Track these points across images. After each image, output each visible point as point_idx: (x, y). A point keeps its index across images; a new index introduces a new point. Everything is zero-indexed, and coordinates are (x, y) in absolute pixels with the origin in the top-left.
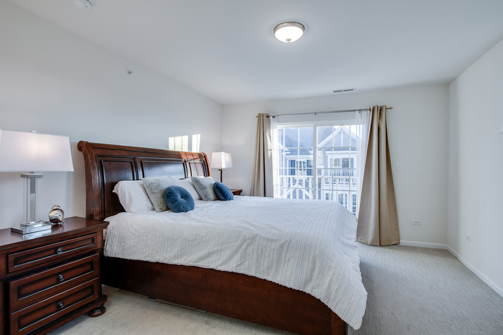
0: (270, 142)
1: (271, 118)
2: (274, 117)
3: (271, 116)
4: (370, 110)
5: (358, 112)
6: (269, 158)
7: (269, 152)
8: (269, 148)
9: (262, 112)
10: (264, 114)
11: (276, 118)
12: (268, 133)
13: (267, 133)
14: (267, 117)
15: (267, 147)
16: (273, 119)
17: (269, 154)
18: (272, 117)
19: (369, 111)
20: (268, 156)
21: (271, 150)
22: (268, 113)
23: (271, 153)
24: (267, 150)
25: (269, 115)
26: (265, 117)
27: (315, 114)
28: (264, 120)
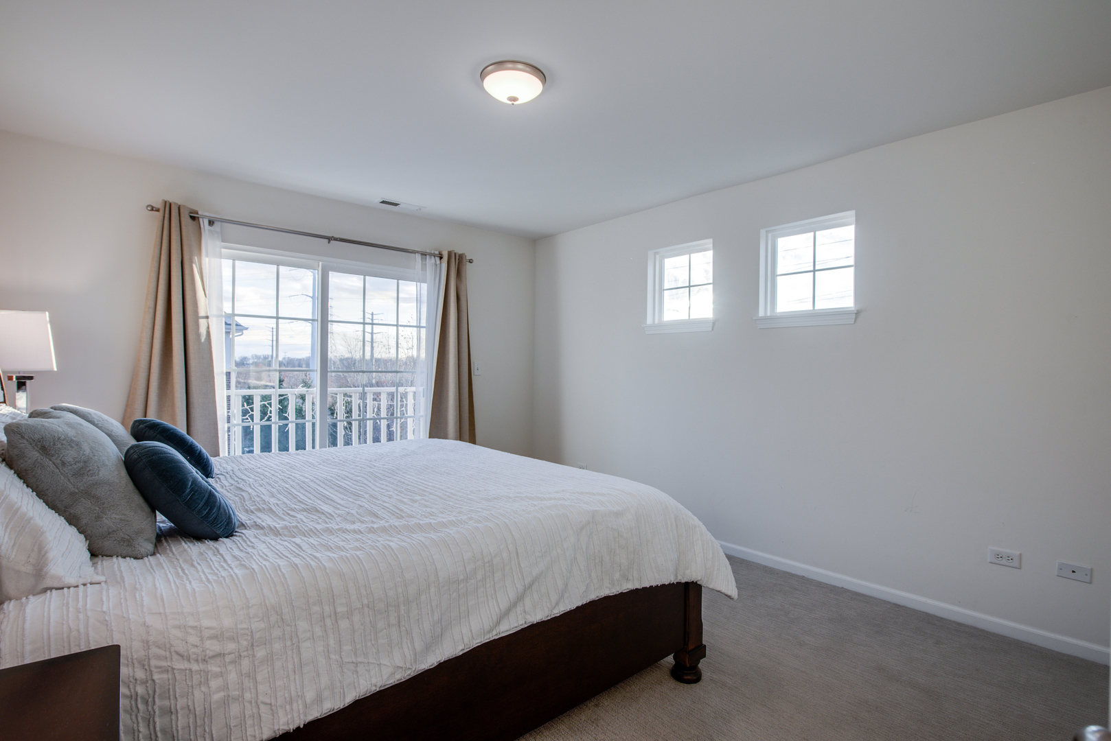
0: (203, 292)
1: (204, 223)
2: (211, 223)
3: (204, 217)
4: (441, 258)
5: (418, 257)
6: (202, 340)
7: (203, 322)
8: (202, 313)
9: (173, 198)
10: (175, 203)
11: (217, 226)
12: (197, 267)
13: (194, 266)
14: (193, 218)
15: (197, 308)
16: (211, 228)
17: (203, 331)
18: (206, 222)
19: (438, 259)
20: (198, 335)
21: (207, 317)
22: (195, 208)
23: (208, 328)
24: (197, 317)
25: (198, 214)
26: (186, 219)
27: (327, 240)
28: (183, 227)
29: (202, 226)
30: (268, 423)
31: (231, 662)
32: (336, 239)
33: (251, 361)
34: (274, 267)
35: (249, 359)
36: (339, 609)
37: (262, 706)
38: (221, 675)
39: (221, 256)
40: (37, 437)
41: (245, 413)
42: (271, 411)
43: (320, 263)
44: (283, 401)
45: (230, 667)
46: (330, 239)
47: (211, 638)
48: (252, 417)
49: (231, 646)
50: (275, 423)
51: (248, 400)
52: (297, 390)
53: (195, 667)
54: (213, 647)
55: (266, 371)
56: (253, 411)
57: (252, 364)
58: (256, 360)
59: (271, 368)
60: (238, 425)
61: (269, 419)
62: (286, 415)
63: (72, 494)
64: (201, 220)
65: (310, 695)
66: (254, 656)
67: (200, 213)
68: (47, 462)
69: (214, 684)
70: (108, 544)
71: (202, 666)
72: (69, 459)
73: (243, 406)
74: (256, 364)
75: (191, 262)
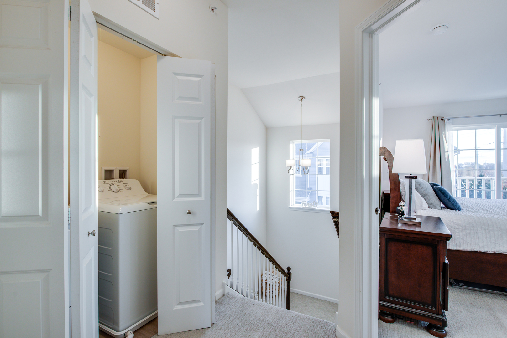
0: (447, 144)
1: (446, 121)
2: (449, 120)
3: (446, 118)
6: (447, 160)
7: (446, 154)
8: (446, 151)
9: (436, 115)
10: (439, 117)
11: (451, 120)
13: (443, 135)
14: (442, 120)
15: (444, 149)
16: (449, 121)
17: (446, 156)
18: (447, 120)
20: (445, 158)
21: (448, 152)
22: (443, 116)
23: (448, 155)
24: (444, 152)
26: (440, 120)
27: (499, 116)
28: (439, 124)
29: (445, 122)
30: (472, 190)
31: (461, 231)
32: (504, 115)
33: (464, 166)
34: (474, 130)
35: (463, 165)
36: (490, 229)
37: (468, 243)
38: (458, 233)
39: (452, 130)
40: (418, 182)
41: (462, 186)
42: (474, 186)
43: (496, 126)
44: (480, 183)
45: (460, 232)
46: (500, 115)
47: (456, 224)
48: (465, 187)
49: (460, 228)
50: (476, 190)
51: (463, 181)
52: (486, 178)
53: (452, 229)
54: (457, 226)
55: (472, 170)
56: (465, 185)
57: (465, 167)
58: (467, 165)
59: (475, 169)
60: (459, 189)
61: (473, 188)
62: (481, 188)
63: (424, 194)
64: (445, 120)
65: (481, 245)
66: (466, 232)
67: (445, 117)
68: (420, 187)
69: (457, 234)
70: (431, 206)
71: (454, 229)
72: (424, 187)
73: (461, 183)
74: (466, 167)
75: (442, 134)
